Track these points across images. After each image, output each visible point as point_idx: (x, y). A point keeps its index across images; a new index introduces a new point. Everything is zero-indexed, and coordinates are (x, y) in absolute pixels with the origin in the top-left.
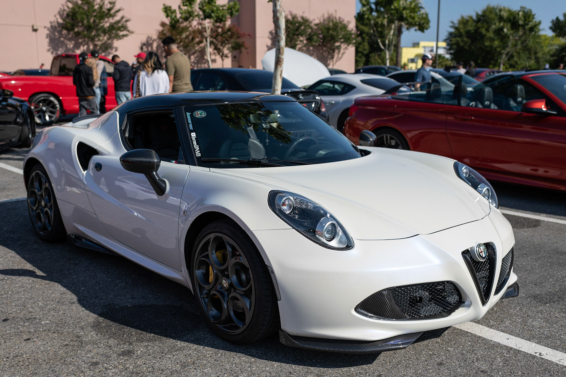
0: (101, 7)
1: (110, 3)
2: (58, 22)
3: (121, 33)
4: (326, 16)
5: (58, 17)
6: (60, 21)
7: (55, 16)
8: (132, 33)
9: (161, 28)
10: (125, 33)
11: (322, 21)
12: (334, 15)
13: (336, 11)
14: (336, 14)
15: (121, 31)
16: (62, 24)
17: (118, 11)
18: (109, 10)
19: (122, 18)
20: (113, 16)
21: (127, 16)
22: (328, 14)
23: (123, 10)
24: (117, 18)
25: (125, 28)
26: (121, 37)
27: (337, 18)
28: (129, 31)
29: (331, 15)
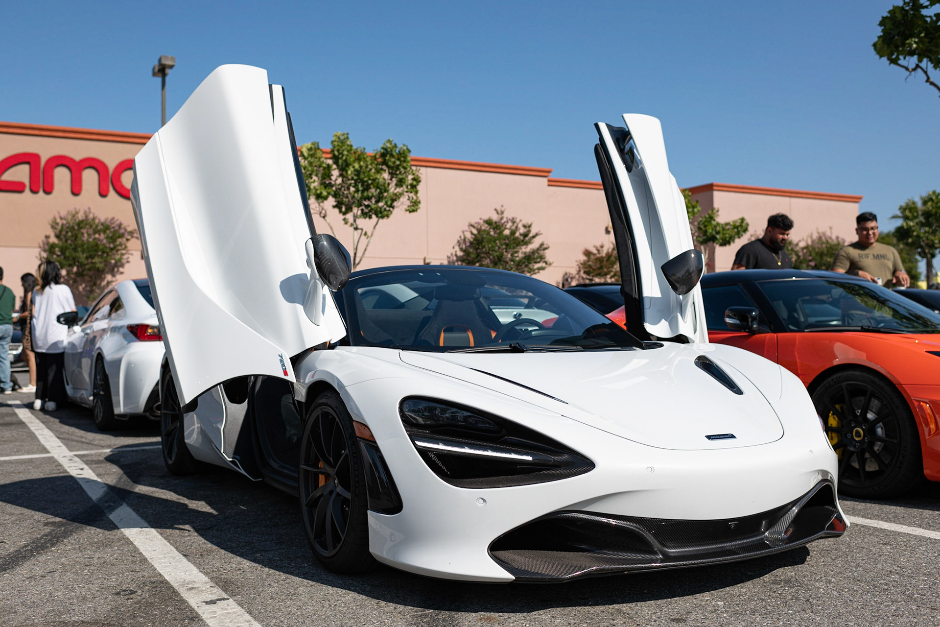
0: (513, 233)
1: (524, 226)
2: (456, 255)
3: (537, 266)
4: (815, 236)
5: (457, 248)
6: (460, 254)
7: (454, 248)
8: (550, 264)
9: (584, 258)
10: (541, 264)
11: (810, 242)
12: (828, 233)
13: (831, 228)
14: (831, 233)
15: (536, 263)
16: (461, 257)
17: (534, 237)
18: (525, 235)
19: (542, 244)
20: (527, 244)
21: (547, 243)
22: (818, 233)
23: (542, 234)
24: (535, 245)
25: (542, 258)
26: (536, 271)
27: (834, 237)
28: (546, 263)
29: (824, 234)
